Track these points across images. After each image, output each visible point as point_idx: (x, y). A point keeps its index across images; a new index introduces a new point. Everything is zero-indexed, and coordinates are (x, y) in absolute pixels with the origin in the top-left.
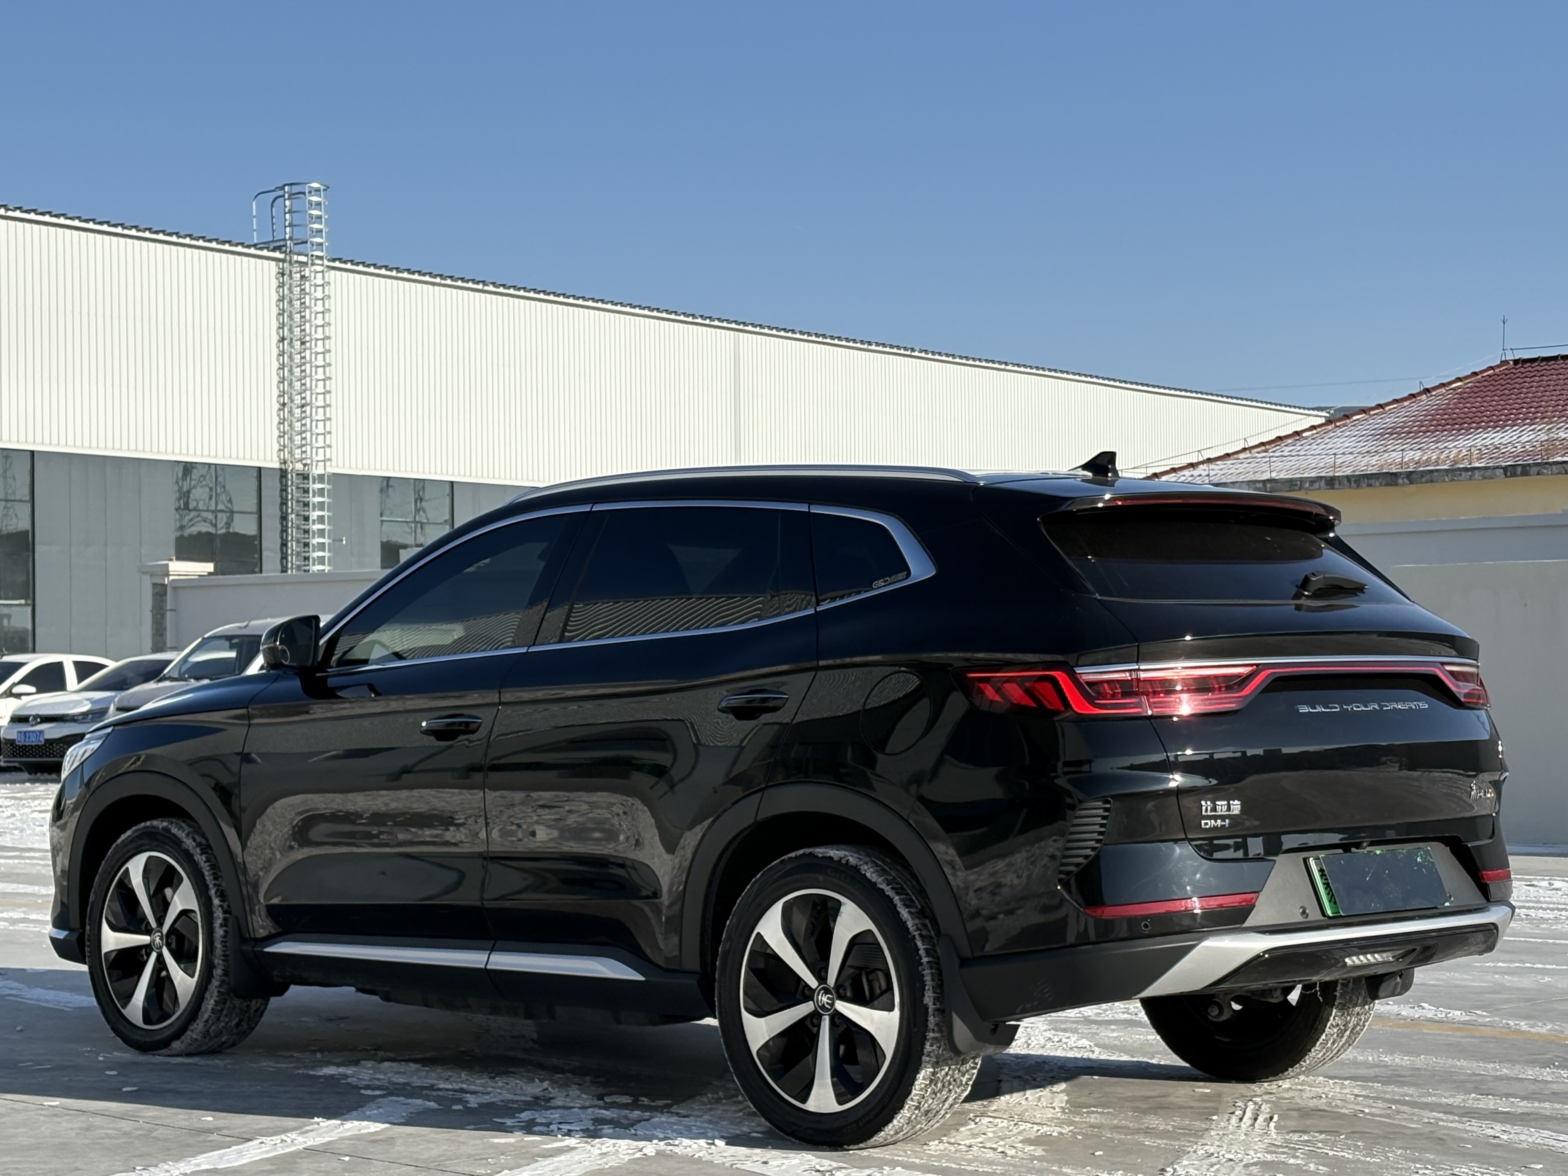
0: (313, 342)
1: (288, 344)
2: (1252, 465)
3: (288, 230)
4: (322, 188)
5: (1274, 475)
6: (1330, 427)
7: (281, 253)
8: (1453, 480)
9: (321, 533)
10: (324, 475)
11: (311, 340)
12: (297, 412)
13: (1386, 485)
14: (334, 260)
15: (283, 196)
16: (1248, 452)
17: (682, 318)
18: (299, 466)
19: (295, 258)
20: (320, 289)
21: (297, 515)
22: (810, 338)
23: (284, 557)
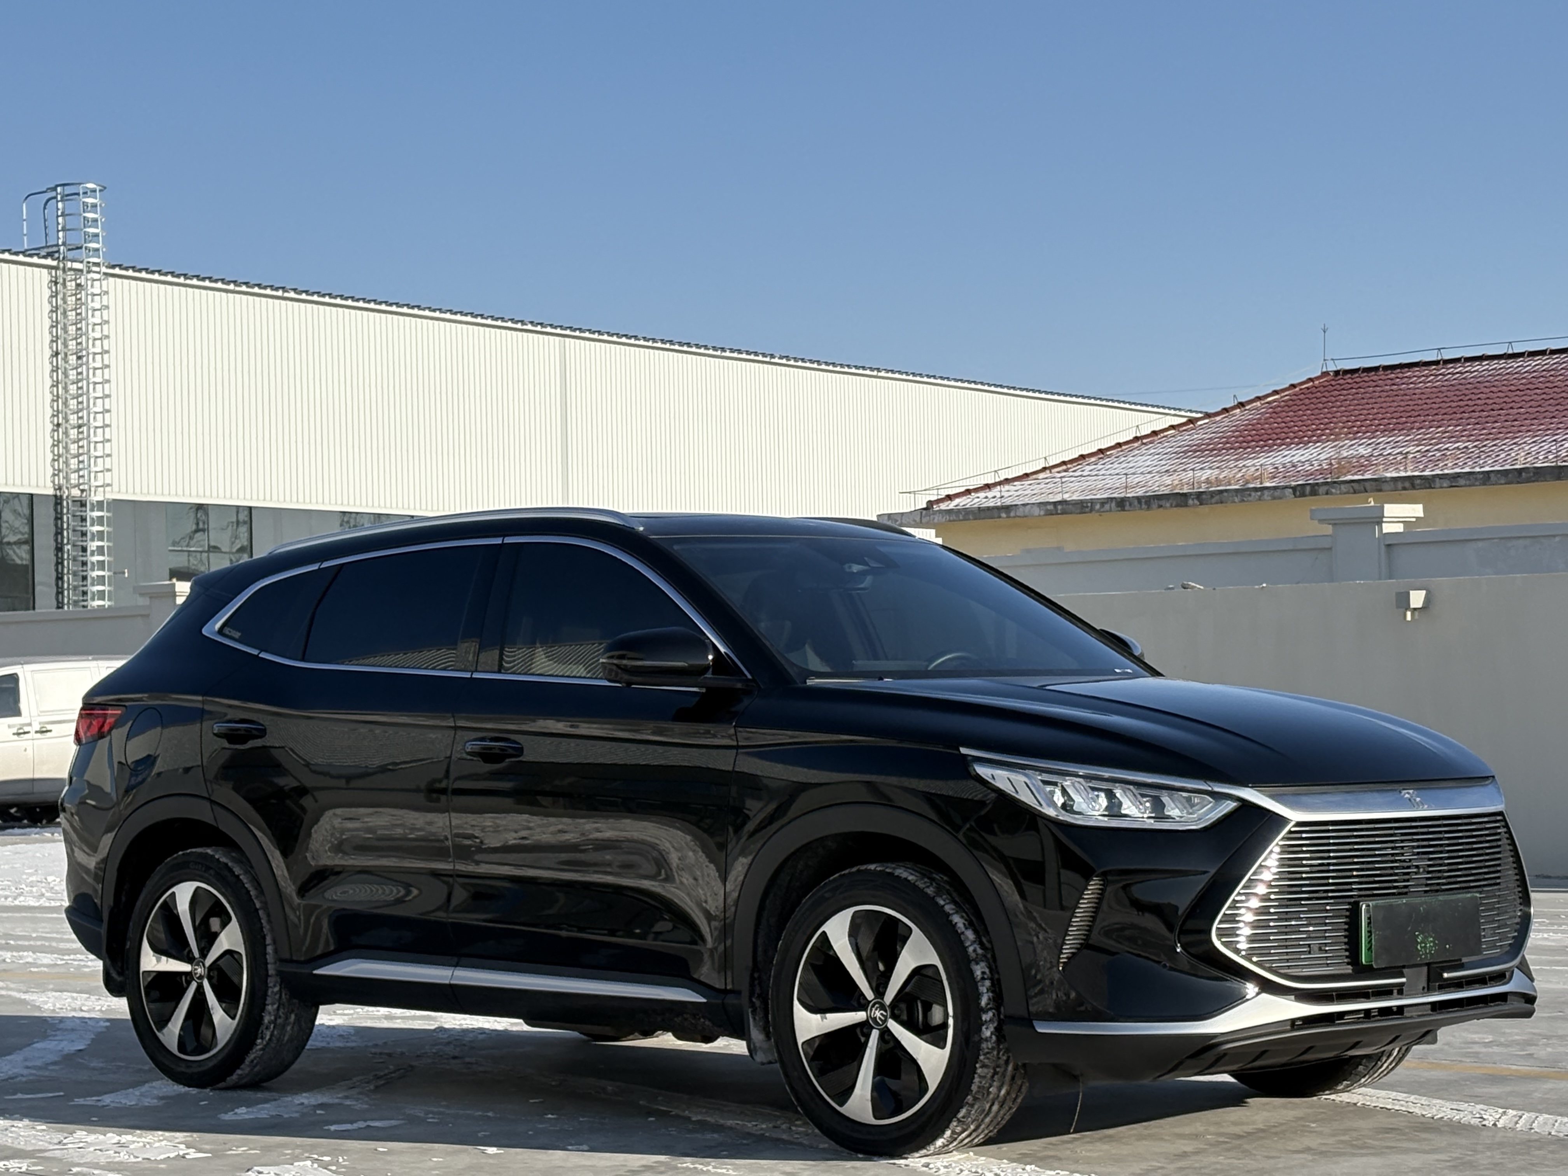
0: (91, 357)
1: (62, 359)
2: (1049, 486)
3: (61, 234)
4: (98, 188)
5: (1066, 497)
6: (1136, 445)
7: (53, 260)
8: (1243, 501)
9: (101, 565)
10: (103, 502)
11: (88, 354)
12: (73, 433)
13: (1177, 506)
14: (113, 267)
15: (55, 198)
16: (1048, 471)
17: (509, 324)
18: (76, 492)
19: (69, 265)
20: (97, 298)
21: (74, 546)
22: (655, 345)
23: (60, 592)
